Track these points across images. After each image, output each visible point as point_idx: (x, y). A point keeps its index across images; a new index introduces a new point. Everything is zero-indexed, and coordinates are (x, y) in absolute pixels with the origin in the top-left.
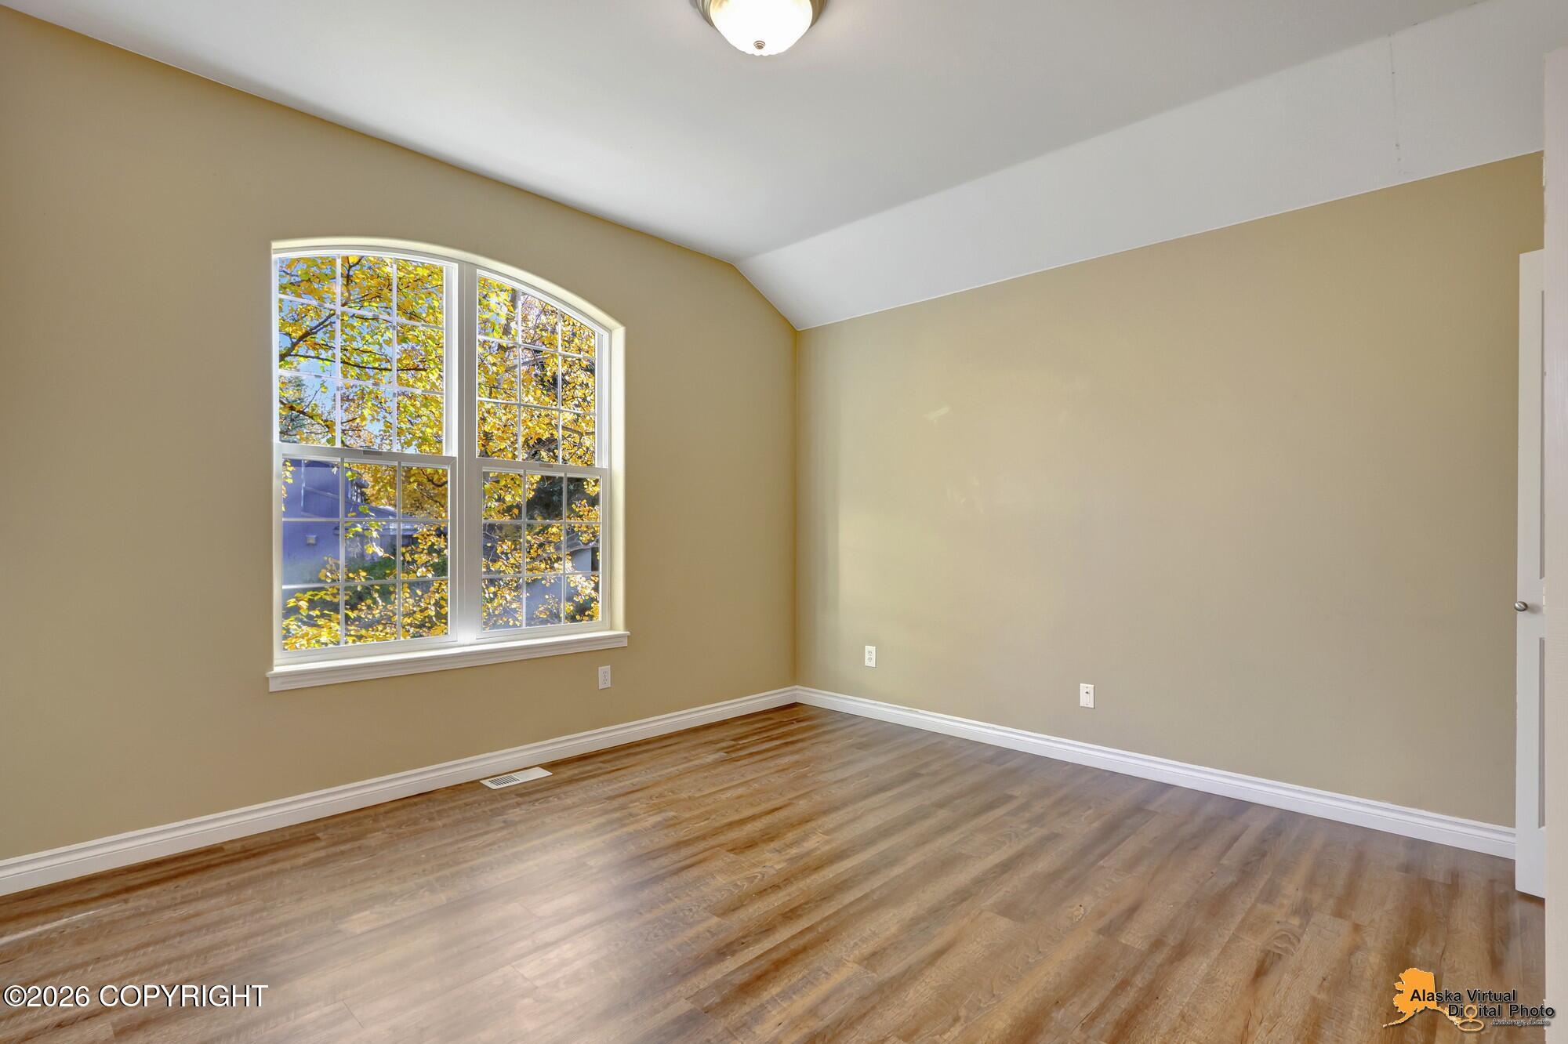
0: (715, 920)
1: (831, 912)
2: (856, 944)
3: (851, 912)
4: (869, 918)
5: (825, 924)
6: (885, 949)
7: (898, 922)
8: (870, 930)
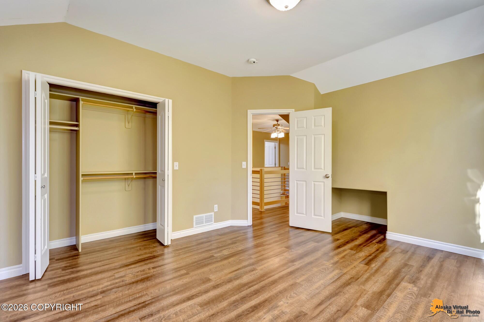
0: (298, 281)
1: (262, 282)
2: (256, 273)
3: (256, 282)
4: (251, 280)
5: (264, 279)
6: (249, 272)
7: (243, 278)
8: (252, 277)
